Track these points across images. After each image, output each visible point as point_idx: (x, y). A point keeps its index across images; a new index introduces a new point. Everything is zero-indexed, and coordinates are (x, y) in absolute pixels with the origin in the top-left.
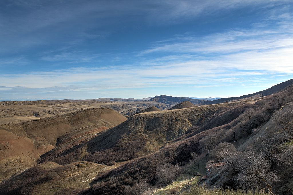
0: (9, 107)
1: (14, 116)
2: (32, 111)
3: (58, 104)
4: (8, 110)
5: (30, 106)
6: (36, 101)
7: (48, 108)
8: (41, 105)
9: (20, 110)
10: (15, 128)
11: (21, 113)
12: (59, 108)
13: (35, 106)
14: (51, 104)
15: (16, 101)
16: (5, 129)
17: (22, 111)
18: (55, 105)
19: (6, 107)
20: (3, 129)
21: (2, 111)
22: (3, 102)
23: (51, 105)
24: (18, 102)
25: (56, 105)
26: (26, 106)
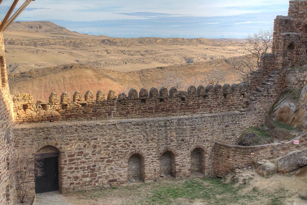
0: (148, 48)
1: (153, 63)
2: (184, 56)
3: (230, 45)
4: (146, 51)
5: (182, 47)
6: (191, 40)
7: (211, 52)
8: (200, 46)
9: (165, 54)
10: (128, 77)
11: (164, 58)
12: (230, 53)
13: (191, 48)
14: (218, 45)
15: (159, 38)
16: (111, 78)
17: (167, 56)
18: (224, 48)
19: (144, 47)
20: (108, 77)
21: (138, 53)
22: (140, 38)
23: (217, 47)
24: (163, 39)
25: (226, 47)
26: (175, 47)
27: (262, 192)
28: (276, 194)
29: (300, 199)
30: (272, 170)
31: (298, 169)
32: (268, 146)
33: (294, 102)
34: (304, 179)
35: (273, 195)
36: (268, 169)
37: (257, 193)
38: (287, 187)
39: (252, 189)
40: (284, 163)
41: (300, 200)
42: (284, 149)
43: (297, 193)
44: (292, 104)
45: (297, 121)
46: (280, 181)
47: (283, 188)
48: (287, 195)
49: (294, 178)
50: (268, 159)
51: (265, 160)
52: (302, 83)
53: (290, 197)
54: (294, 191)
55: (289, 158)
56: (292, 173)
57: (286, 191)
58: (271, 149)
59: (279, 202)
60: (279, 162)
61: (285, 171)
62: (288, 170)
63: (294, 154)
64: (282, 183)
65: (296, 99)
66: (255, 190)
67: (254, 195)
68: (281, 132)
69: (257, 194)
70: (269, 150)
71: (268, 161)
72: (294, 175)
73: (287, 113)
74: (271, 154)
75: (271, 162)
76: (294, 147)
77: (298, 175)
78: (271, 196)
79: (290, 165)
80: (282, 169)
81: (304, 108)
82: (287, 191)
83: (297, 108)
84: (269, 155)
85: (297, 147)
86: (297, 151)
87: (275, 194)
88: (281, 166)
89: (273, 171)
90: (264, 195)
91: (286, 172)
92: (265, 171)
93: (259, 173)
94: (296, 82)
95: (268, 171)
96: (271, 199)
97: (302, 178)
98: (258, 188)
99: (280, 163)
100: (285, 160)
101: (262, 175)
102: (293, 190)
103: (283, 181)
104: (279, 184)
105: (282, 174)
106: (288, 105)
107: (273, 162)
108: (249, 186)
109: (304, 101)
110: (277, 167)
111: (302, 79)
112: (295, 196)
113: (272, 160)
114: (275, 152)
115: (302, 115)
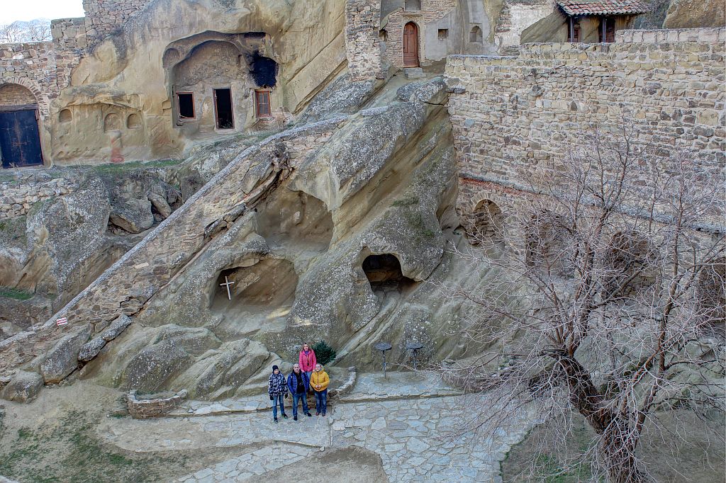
27: (41, 433)
28: (69, 427)
29: (115, 418)
30: (35, 385)
31: (81, 368)
32: (10, 344)
33: (18, 246)
34: (99, 381)
35: (65, 432)
36: (28, 386)
37: (33, 438)
38: (79, 407)
39: (18, 434)
40: (54, 366)
41: (116, 420)
42: (42, 340)
43: (103, 410)
44: (15, 250)
45: (35, 279)
46: (58, 399)
47: (73, 410)
48: (89, 421)
49: (79, 385)
50: (16, 367)
51: (10, 371)
52: (20, 207)
53: (97, 422)
54: (96, 408)
55: (59, 355)
56: (72, 377)
57: (81, 413)
58: (17, 348)
59: (88, 440)
60: (42, 366)
61: (60, 379)
62: (64, 375)
63: (67, 344)
64: (65, 401)
65: (20, 239)
66: (23, 433)
67: (30, 445)
68: (12, 308)
69: (34, 440)
70: (13, 349)
71: (17, 370)
72: (77, 381)
73: (6, 268)
74: (20, 355)
75: (25, 370)
76: (60, 330)
77: (83, 378)
78: (63, 435)
79: (65, 366)
80: (54, 377)
81: (45, 255)
82: (84, 413)
83: (30, 256)
84: (16, 358)
85: (66, 329)
86: (67, 337)
87: (67, 427)
88: (50, 371)
89: (38, 386)
90: (50, 437)
91: (62, 380)
92: (25, 391)
93: (11, 397)
94: (7, 206)
95: (29, 390)
96: (67, 439)
97: (94, 380)
98: (29, 428)
99: (45, 368)
100: (55, 360)
101: (20, 401)
102: (94, 408)
103: (64, 398)
104: (61, 407)
105: (54, 385)
106: (7, 254)
107: (30, 369)
108: (7, 431)
109: (42, 242)
110: (41, 377)
111: (19, 200)
112: (104, 418)
113: (26, 366)
114: (27, 351)
115: (43, 267)
